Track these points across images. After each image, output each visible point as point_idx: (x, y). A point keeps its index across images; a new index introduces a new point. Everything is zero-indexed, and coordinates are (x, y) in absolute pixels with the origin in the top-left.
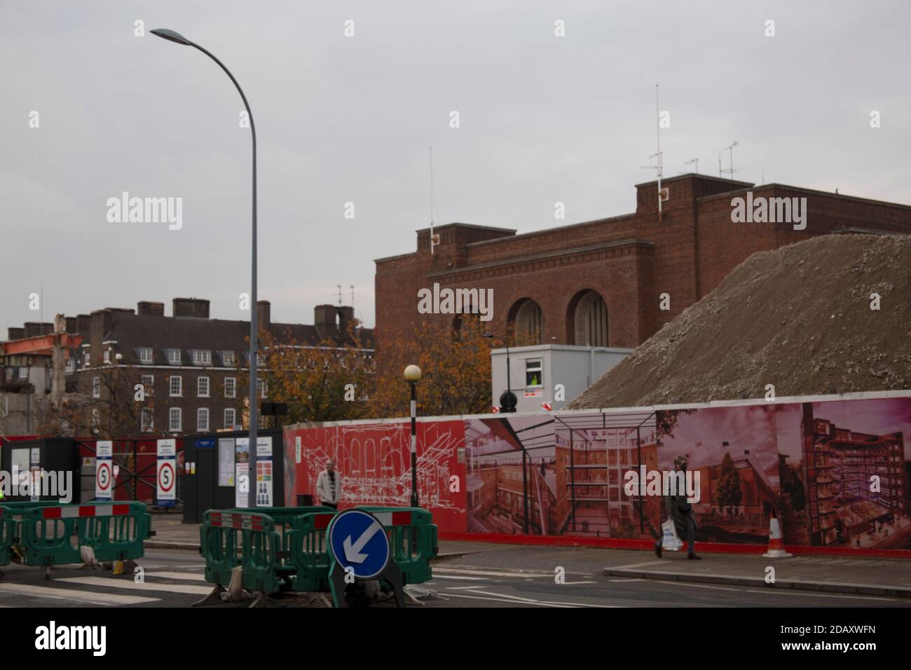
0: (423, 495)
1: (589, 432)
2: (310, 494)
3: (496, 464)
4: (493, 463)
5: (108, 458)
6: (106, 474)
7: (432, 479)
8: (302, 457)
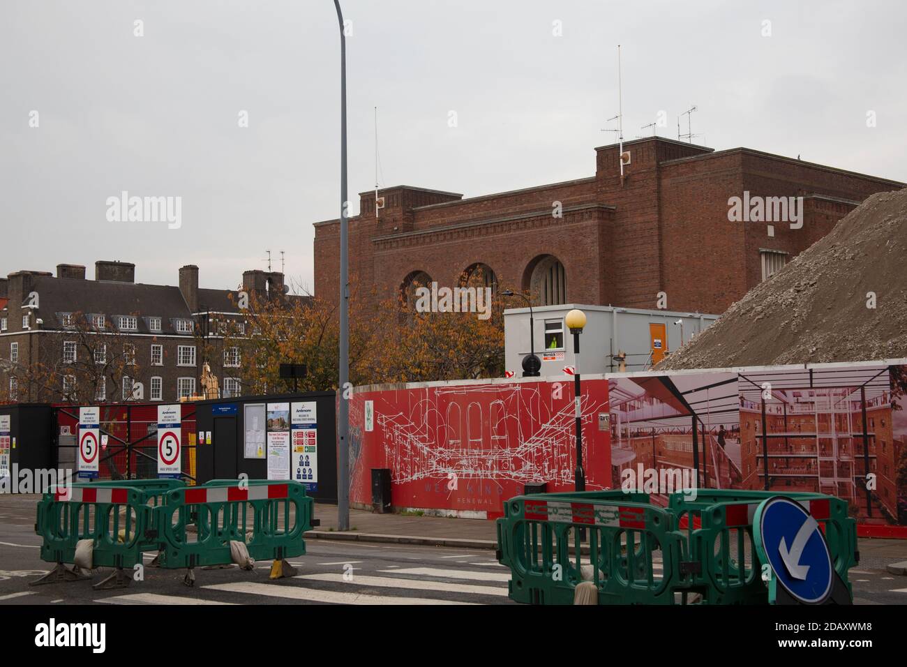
0: (549, 470)
1: (789, 393)
2: (387, 468)
3: (654, 431)
4: (650, 430)
5: (94, 426)
6: (92, 444)
7: (563, 450)
8: (375, 424)
